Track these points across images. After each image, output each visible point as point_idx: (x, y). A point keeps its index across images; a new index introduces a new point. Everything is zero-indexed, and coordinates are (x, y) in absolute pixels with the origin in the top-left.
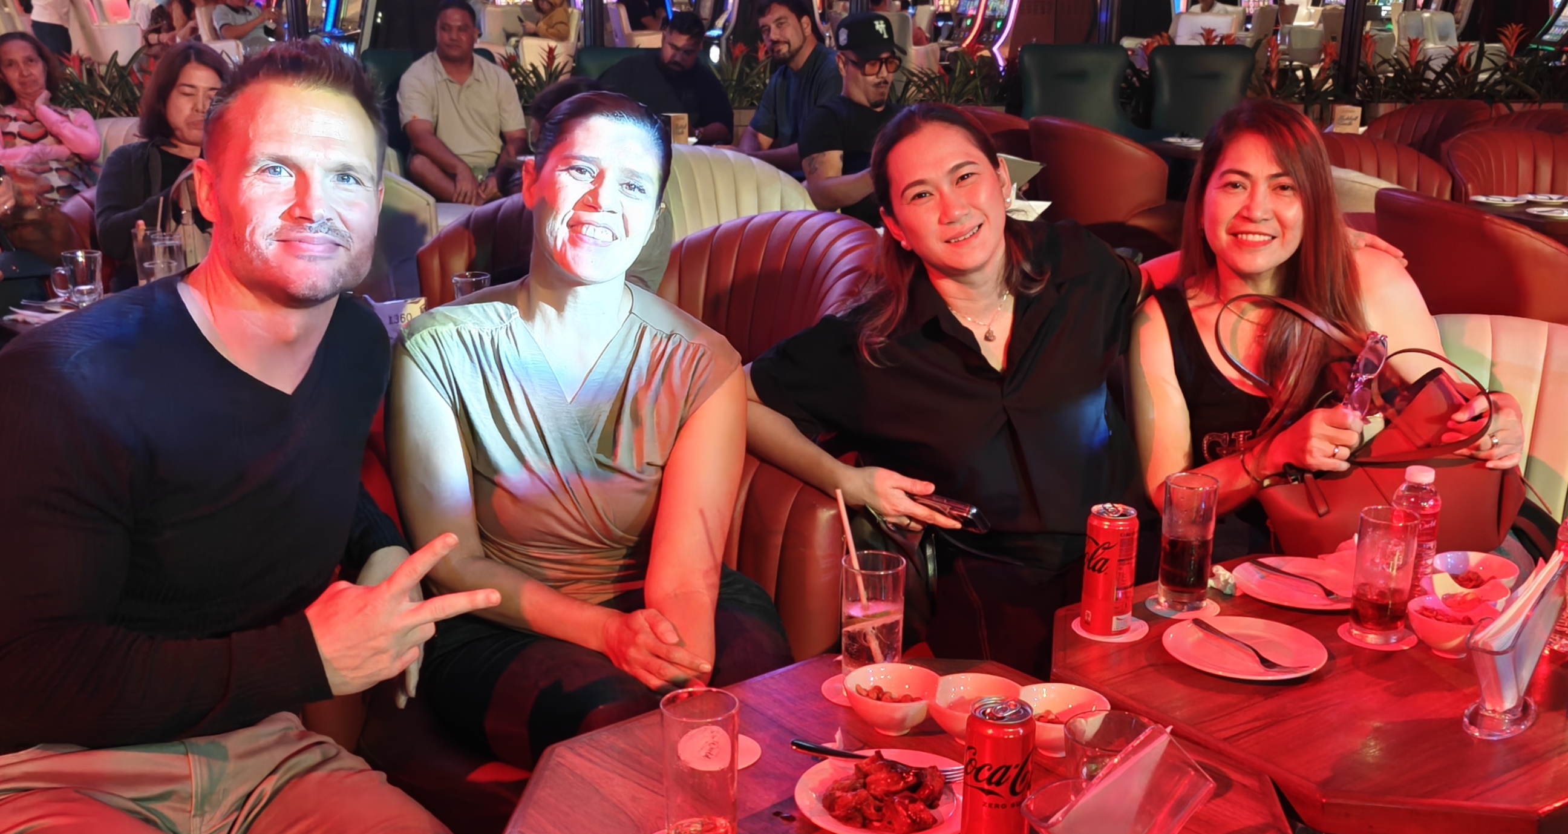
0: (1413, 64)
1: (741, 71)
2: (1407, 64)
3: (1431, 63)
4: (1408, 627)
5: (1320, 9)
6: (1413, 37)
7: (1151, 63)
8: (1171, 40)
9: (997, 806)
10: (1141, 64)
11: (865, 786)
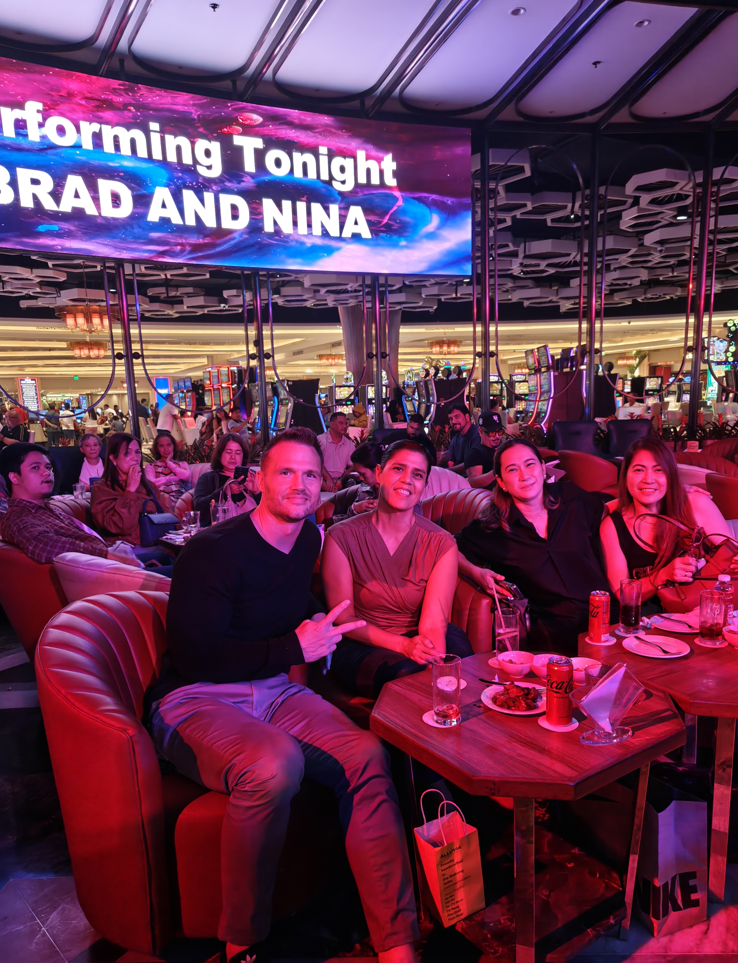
0: (721, 423)
1: (439, 436)
2: (718, 424)
3: (729, 423)
4: (724, 638)
5: (680, 403)
6: (720, 413)
7: (608, 427)
8: (616, 418)
9: (560, 698)
10: (603, 427)
11: (508, 694)
